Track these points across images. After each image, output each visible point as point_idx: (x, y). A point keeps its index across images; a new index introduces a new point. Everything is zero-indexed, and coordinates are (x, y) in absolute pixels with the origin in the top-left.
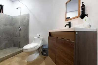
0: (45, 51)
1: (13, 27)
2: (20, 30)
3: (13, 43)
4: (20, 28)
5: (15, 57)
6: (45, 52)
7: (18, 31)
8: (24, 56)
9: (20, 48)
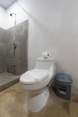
0: (64, 89)
1: (7, 44)
2: (15, 47)
3: (7, 66)
4: (14, 44)
5: (6, 92)
6: (65, 91)
7: (13, 50)
8: (22, 93)
9: (15, 75)
